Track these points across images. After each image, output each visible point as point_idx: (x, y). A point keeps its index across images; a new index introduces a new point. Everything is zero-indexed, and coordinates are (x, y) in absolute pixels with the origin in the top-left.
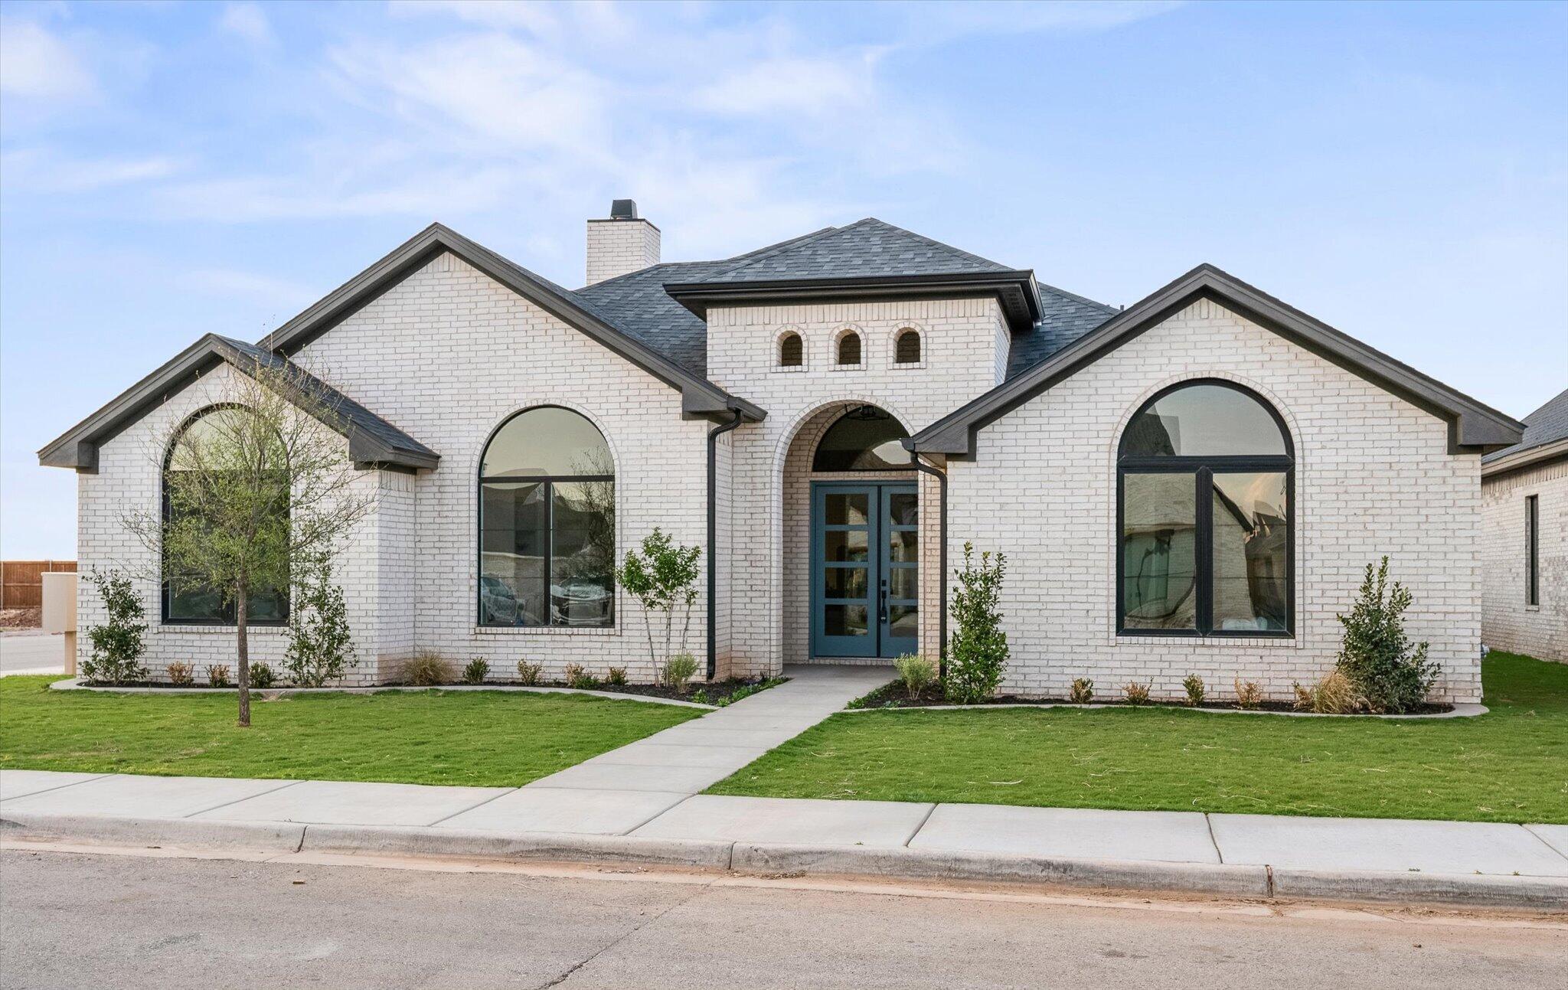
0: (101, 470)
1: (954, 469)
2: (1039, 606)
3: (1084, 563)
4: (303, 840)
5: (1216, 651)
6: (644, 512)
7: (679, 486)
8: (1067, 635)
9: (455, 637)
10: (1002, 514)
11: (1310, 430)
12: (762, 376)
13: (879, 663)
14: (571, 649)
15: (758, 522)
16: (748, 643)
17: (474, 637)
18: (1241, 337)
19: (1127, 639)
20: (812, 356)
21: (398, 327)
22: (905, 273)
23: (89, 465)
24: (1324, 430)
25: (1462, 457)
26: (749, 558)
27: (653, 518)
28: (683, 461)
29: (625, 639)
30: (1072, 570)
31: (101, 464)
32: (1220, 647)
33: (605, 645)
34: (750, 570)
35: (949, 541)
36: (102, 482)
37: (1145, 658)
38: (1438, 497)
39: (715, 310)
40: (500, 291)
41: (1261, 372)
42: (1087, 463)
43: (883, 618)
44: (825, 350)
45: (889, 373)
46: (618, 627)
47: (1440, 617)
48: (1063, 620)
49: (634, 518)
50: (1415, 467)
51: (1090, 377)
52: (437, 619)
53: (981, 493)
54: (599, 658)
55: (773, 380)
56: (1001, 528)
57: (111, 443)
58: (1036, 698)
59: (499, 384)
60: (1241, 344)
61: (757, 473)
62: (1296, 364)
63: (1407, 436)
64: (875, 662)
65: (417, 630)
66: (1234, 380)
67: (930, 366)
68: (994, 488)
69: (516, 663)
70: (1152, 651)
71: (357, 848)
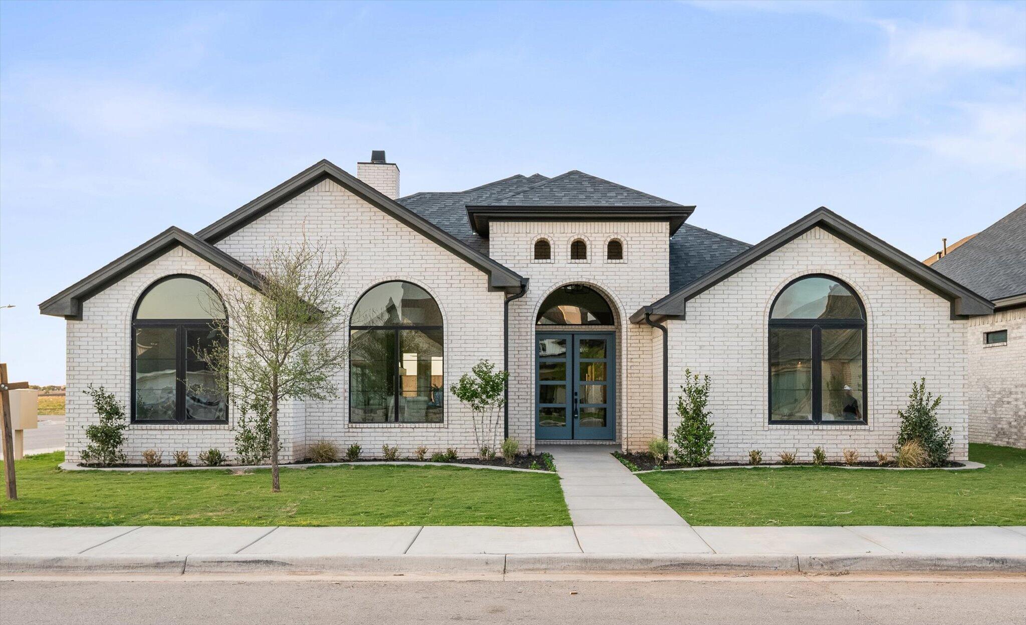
0: (84, 318)
1: (670, 325)
2: (723, 407)
3: (749, 382)
4: (506, 565)
5: (825, 433)
6: (463, 349)
7: (486, 333)
8: (739, 424)
9: (334, 430)
10: (700, 352)
11: (877, 305)
12: (525, 266)
13: (575, 443)
14: (414, 437)
15: (523, 356)
16: (516, 431)
17: (347, 430)
18: (838, 250)
19: (775, 426)
20: (556, 254)
21: (293, 226)
22: (616, 205)
23: (75, 315)
24: (884, 305)
25: (958, 322)
26: (517, 378)
27: (468, 353)
28: (489, 318)
29: (450, 430)
30: (742, 386)
31: (84, 314)
32: (827, 430)
33: (437, 434)
34: (518, 386)
35: (669, 368)
36: (86, 326)
37: (785, 437)
38: (945, 344)
39: (495, 223)
40: (364, 206)
41: (849, 271)
42: (751, 322)
43: (576, 416)
44: (565, 250)
45: (605, 265)
46: (445, 422)
47: (947, 412)
48: (737, 416)
49: (456, 354)
50: (933, 327)
51: (752, 271)
52: (321, 418)
53: (688, 339)
54: (433, 443)
55: (532, 268)
56: (701, 360)
57: (92, 300)
58: (722, 462)
59: (363, 266)
60: (838, 254)
61: (522, 326)
62: (868, 266)
63: (929, 309)
64: (572, 442)
65: (308, 426)
66: (834, 275)
67: (630, 262)
68: (696, 336)
69: (381, 446)
70: (789, 433)
71: (546, 569)
